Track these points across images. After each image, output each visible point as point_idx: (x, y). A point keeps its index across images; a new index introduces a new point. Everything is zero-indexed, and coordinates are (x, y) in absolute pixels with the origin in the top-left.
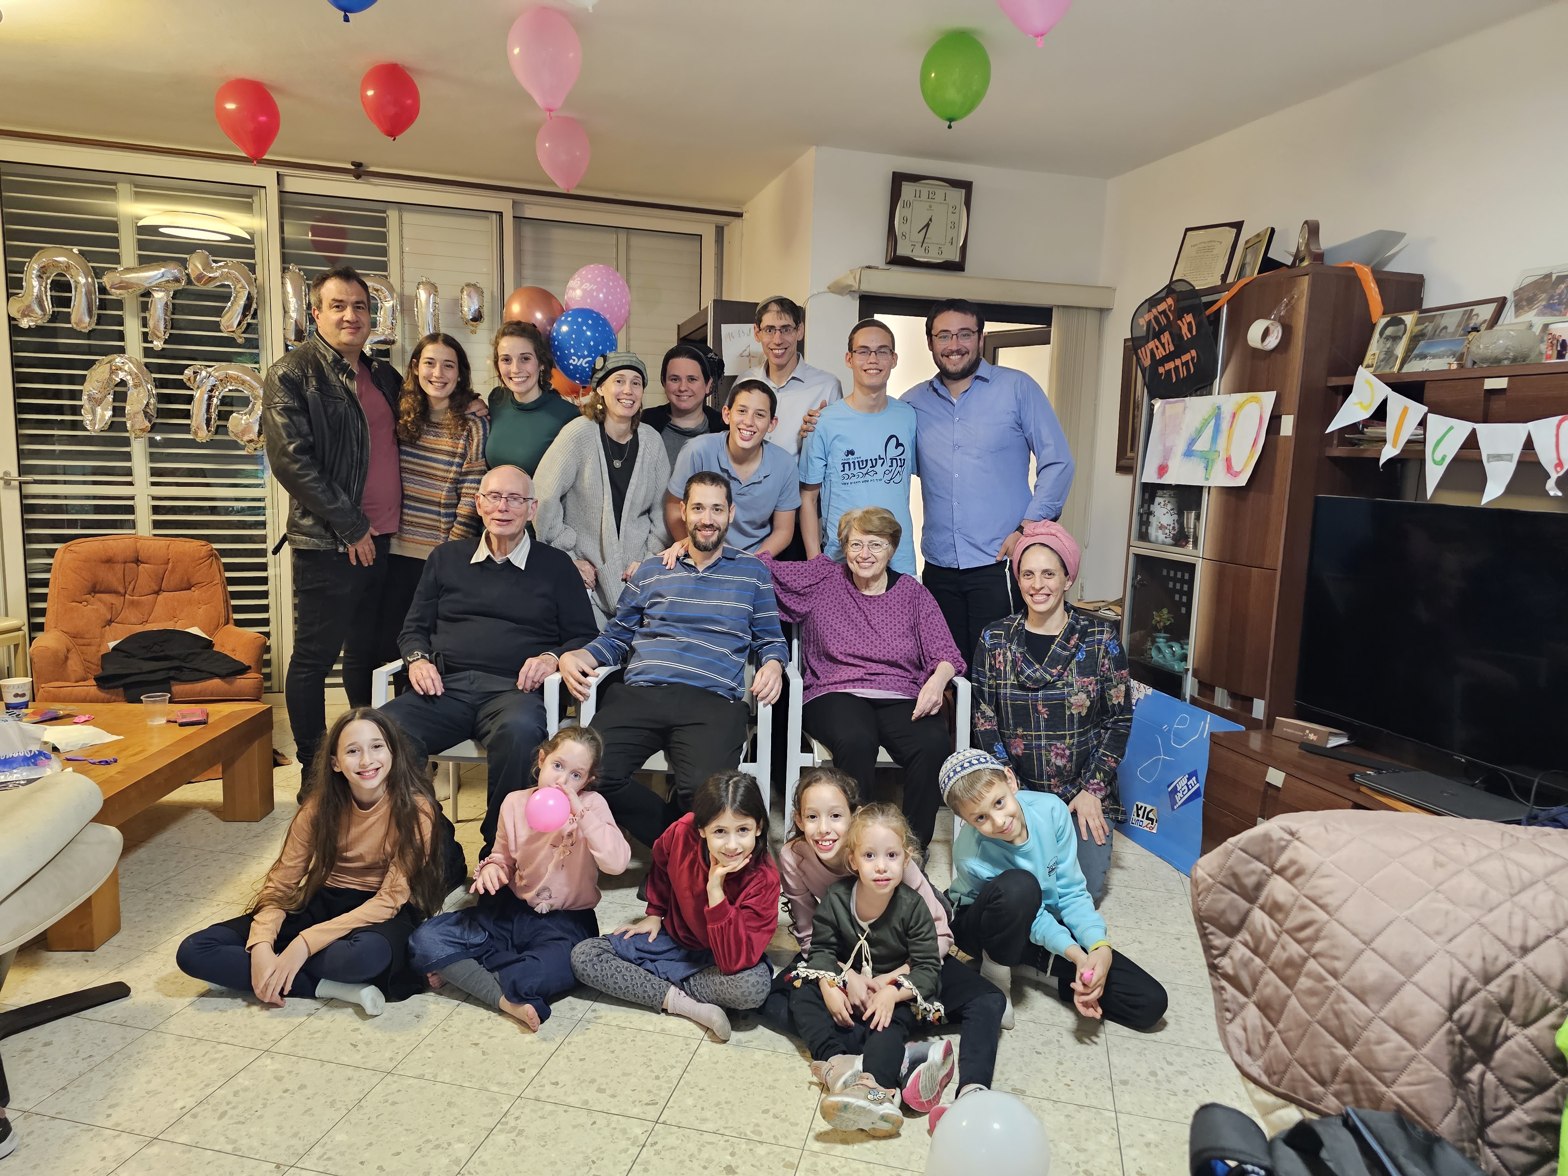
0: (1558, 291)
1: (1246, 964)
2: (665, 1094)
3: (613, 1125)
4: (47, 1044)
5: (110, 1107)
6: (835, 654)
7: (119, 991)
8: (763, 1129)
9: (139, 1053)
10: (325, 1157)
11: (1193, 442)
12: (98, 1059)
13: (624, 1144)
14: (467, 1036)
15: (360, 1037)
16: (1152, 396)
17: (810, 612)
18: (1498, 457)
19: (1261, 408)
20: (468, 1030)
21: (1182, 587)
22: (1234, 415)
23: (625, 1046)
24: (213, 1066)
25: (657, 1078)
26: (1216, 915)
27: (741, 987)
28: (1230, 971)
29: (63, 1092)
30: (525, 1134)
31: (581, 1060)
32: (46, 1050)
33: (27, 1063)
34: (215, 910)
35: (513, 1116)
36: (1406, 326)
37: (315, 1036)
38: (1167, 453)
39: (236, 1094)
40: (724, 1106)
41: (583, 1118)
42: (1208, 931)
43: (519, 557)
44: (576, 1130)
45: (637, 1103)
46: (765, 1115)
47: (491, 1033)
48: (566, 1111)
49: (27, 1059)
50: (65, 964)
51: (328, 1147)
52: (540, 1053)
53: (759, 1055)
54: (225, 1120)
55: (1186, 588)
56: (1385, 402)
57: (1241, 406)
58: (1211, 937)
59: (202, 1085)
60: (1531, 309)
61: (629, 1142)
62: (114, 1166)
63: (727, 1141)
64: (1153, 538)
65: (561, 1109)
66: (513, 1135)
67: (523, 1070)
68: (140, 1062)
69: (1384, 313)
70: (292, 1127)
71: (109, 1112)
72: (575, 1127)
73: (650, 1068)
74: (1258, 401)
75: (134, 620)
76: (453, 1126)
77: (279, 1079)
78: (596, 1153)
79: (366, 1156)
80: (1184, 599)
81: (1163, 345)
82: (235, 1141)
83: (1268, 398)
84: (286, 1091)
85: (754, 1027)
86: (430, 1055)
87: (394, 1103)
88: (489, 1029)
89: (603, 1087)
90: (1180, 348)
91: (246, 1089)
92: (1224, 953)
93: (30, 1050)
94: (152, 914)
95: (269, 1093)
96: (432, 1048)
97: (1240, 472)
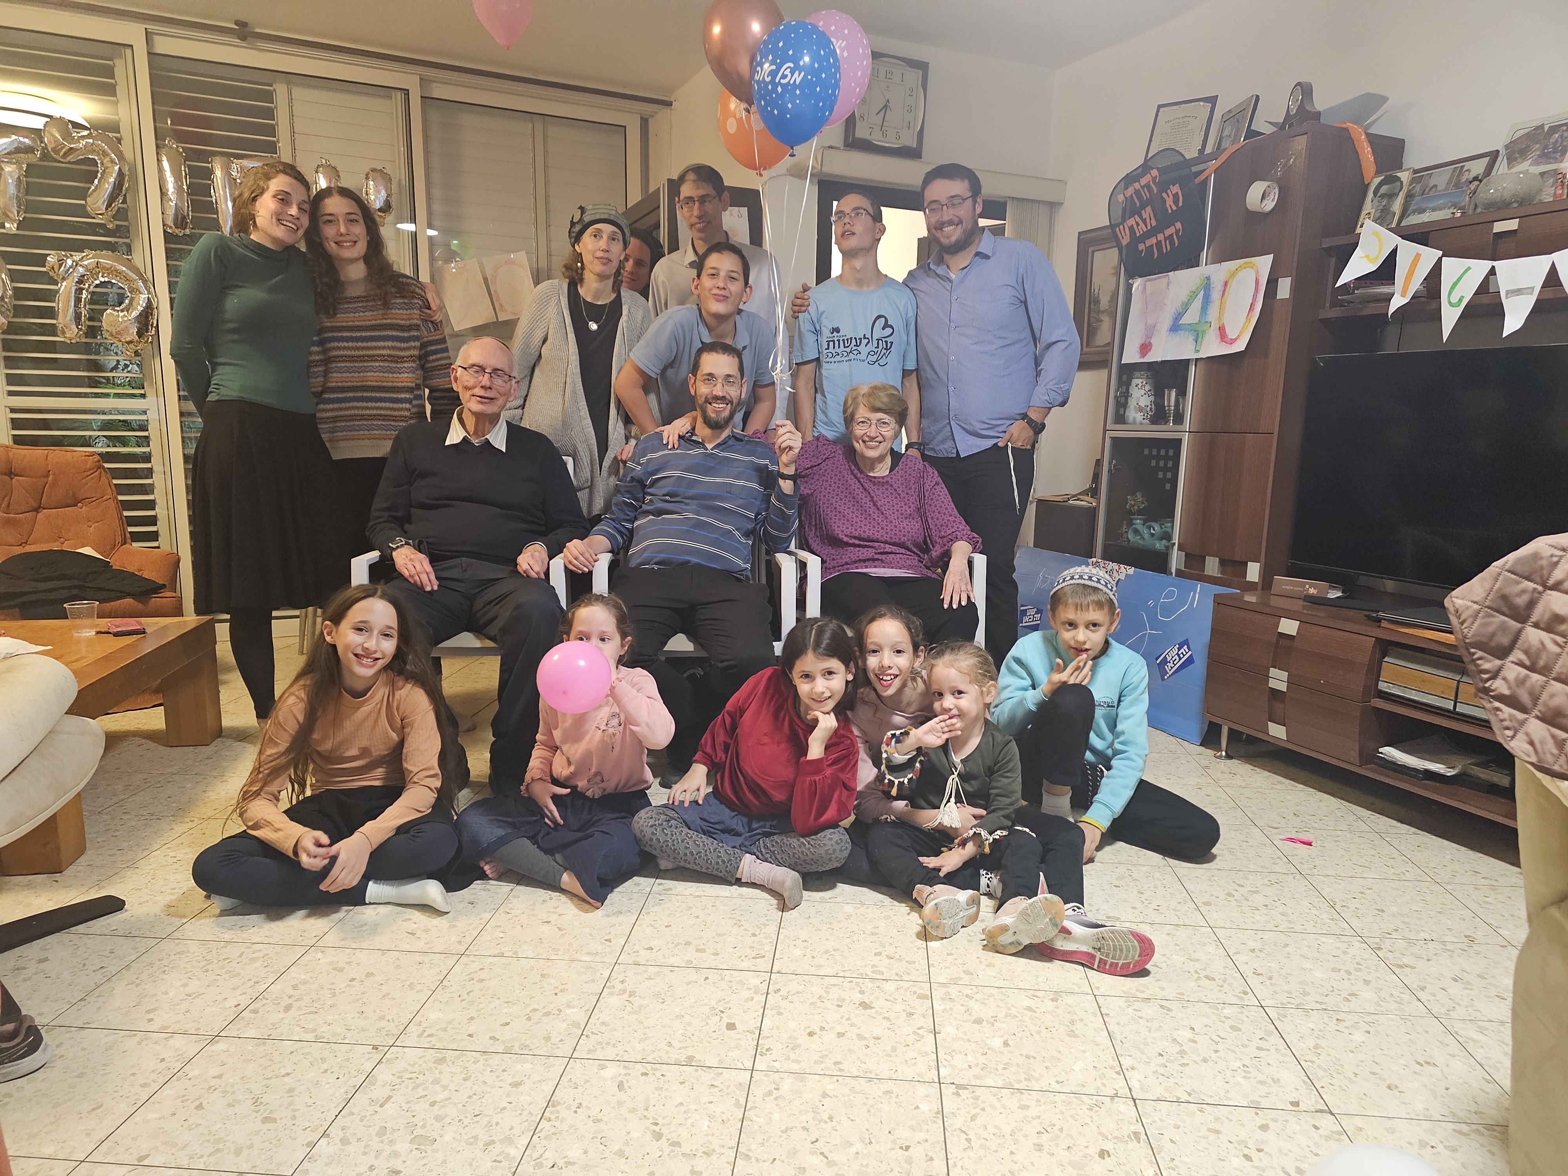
0: (1552, 141)
1: (1521, 682)
2: (768, 949)
3: (727, 979)
4: (40, 961)
5: (148, 1012)
6: (840, 536)
7: (114, 905)
8: (882, 969)
9: (159, 960)
10: (426, 1034)
11: (1179, 316)
12: (113, 969)
13: (746, 994)
14: (534, 915)
15: (416, 926)
16: (1132, 274)
17: (812, 494)
18: (1518, 292)
19: (1257, 272)
20: (533, 910)
21: (1166, 464)
22: (1226, 283)
23: (708, 911)
24: (257, 964)
25: (754, 935)
26: (1484, 640)
27: (824, 844)
28: (1506, 692)
29: (83, 1003)
30: (637, 994)
31: (666, 927)
32: (42, 966)
33: (25, 980)
34: (191, 825)
35: (618, 980)
36: (1402, 183)
37: (363, 929)
38: (1150, 331)
39: (295, 987)
40: (833, 952)
41: (692, 975)
42: (1476, 656)
43: (499, 439)
44: (690, 986)
45: (743, 958)
46: (878, 958)
47: (559, 911)
48: (672, 971)
49: (22, 977)
50: (29, 886)
51: (424, 1025)
52: (620, 925)
53: (849, 909)
54: (293, 1012)
55: (1170, 464)
56: (1394, 252)
57: (1233, 273)
58: (1479, 662)
59: (251, 983)
60: (1524, 160)
61: (752, 992)
62: (179, 1066)
63: (851, 982)
64: (1131, 420)
65: (666, 970)
66: (626, 996)
67: (609, 940)
68: (166, 968)
69: (1378, 173)
70: (375, 1011)
71: (150, 1016)
72: (688, 983)
73: (742, 928)
74: (1253, 266)
75: (12, 541)
76: (556, 994)
77: (341, 970)
78: (720, 1004)
79: (472, 1029)
80: (1169, 475)
81: (1145, 221)
82: (314, 1030)
83: (1265, 263)
84: (353, 980)
85: (833, 887)
86: (502, 935)
87: (481, 981)
88: (556, 908)
89: (702, 947)
90: (1164, 220)
91: (305, 982)
92: (1495, 675)
93: (24, 968)
94: (117, 833)
95: (333, 984)
96: (501, 929)
97: (1236, 339)
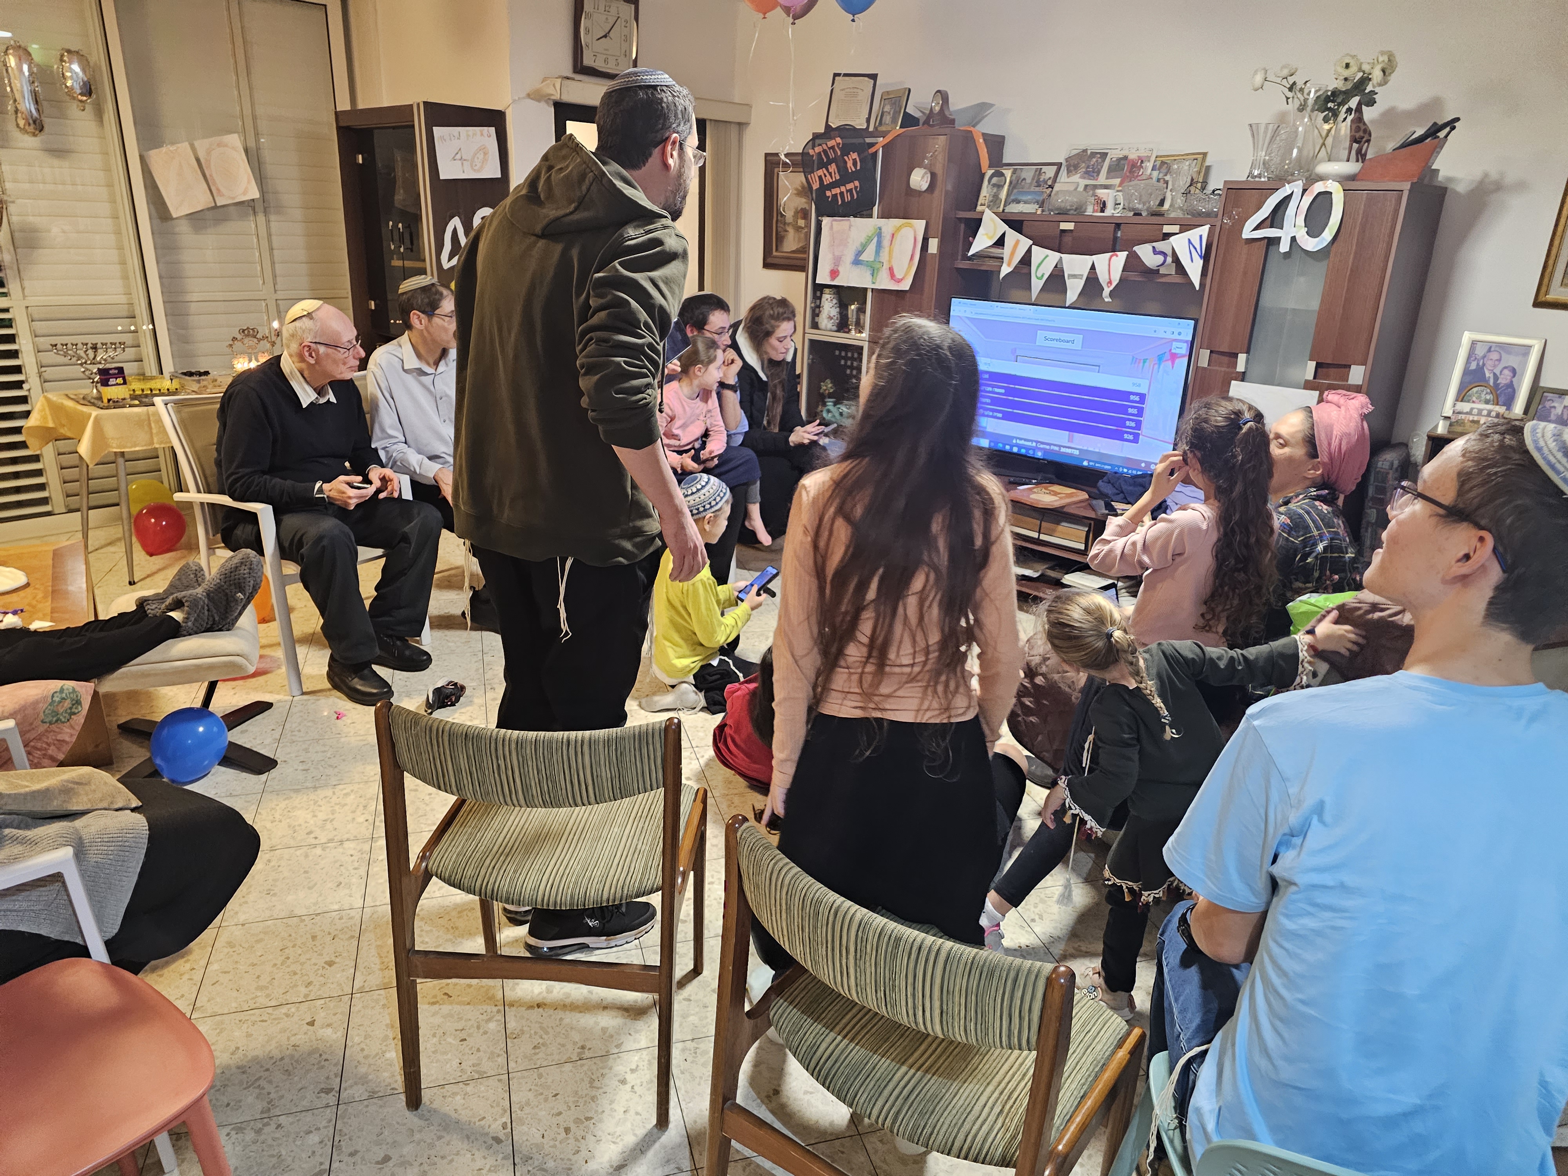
11: (859, 253)
16: (821, 213)
18: (1075, 277)
19: (915, 232)
21: (852, 363)
22: (893, 235)
36: (1006, 179)
38: (837, 260)
55: (855, 364)
57: (899, 229)
64: (823, 327)
74: (911, 226)
80: (855, 372)
81: (830, 174)
83: (920, 225)
90: (846, 176)
97: (902, 280)
